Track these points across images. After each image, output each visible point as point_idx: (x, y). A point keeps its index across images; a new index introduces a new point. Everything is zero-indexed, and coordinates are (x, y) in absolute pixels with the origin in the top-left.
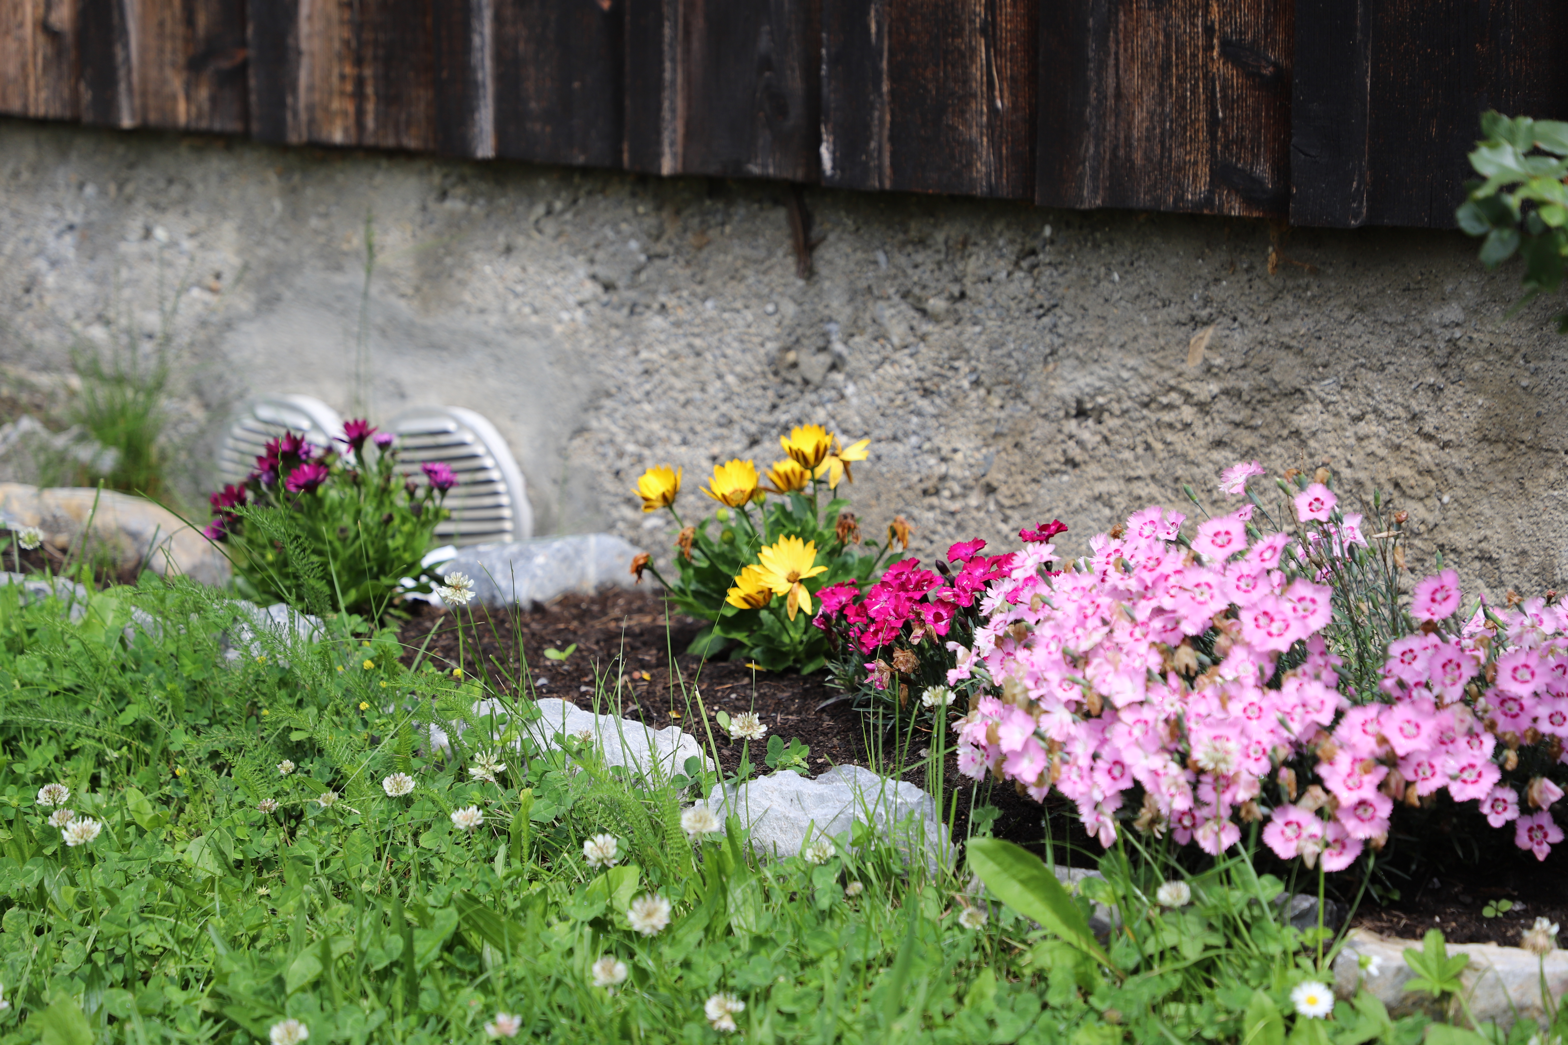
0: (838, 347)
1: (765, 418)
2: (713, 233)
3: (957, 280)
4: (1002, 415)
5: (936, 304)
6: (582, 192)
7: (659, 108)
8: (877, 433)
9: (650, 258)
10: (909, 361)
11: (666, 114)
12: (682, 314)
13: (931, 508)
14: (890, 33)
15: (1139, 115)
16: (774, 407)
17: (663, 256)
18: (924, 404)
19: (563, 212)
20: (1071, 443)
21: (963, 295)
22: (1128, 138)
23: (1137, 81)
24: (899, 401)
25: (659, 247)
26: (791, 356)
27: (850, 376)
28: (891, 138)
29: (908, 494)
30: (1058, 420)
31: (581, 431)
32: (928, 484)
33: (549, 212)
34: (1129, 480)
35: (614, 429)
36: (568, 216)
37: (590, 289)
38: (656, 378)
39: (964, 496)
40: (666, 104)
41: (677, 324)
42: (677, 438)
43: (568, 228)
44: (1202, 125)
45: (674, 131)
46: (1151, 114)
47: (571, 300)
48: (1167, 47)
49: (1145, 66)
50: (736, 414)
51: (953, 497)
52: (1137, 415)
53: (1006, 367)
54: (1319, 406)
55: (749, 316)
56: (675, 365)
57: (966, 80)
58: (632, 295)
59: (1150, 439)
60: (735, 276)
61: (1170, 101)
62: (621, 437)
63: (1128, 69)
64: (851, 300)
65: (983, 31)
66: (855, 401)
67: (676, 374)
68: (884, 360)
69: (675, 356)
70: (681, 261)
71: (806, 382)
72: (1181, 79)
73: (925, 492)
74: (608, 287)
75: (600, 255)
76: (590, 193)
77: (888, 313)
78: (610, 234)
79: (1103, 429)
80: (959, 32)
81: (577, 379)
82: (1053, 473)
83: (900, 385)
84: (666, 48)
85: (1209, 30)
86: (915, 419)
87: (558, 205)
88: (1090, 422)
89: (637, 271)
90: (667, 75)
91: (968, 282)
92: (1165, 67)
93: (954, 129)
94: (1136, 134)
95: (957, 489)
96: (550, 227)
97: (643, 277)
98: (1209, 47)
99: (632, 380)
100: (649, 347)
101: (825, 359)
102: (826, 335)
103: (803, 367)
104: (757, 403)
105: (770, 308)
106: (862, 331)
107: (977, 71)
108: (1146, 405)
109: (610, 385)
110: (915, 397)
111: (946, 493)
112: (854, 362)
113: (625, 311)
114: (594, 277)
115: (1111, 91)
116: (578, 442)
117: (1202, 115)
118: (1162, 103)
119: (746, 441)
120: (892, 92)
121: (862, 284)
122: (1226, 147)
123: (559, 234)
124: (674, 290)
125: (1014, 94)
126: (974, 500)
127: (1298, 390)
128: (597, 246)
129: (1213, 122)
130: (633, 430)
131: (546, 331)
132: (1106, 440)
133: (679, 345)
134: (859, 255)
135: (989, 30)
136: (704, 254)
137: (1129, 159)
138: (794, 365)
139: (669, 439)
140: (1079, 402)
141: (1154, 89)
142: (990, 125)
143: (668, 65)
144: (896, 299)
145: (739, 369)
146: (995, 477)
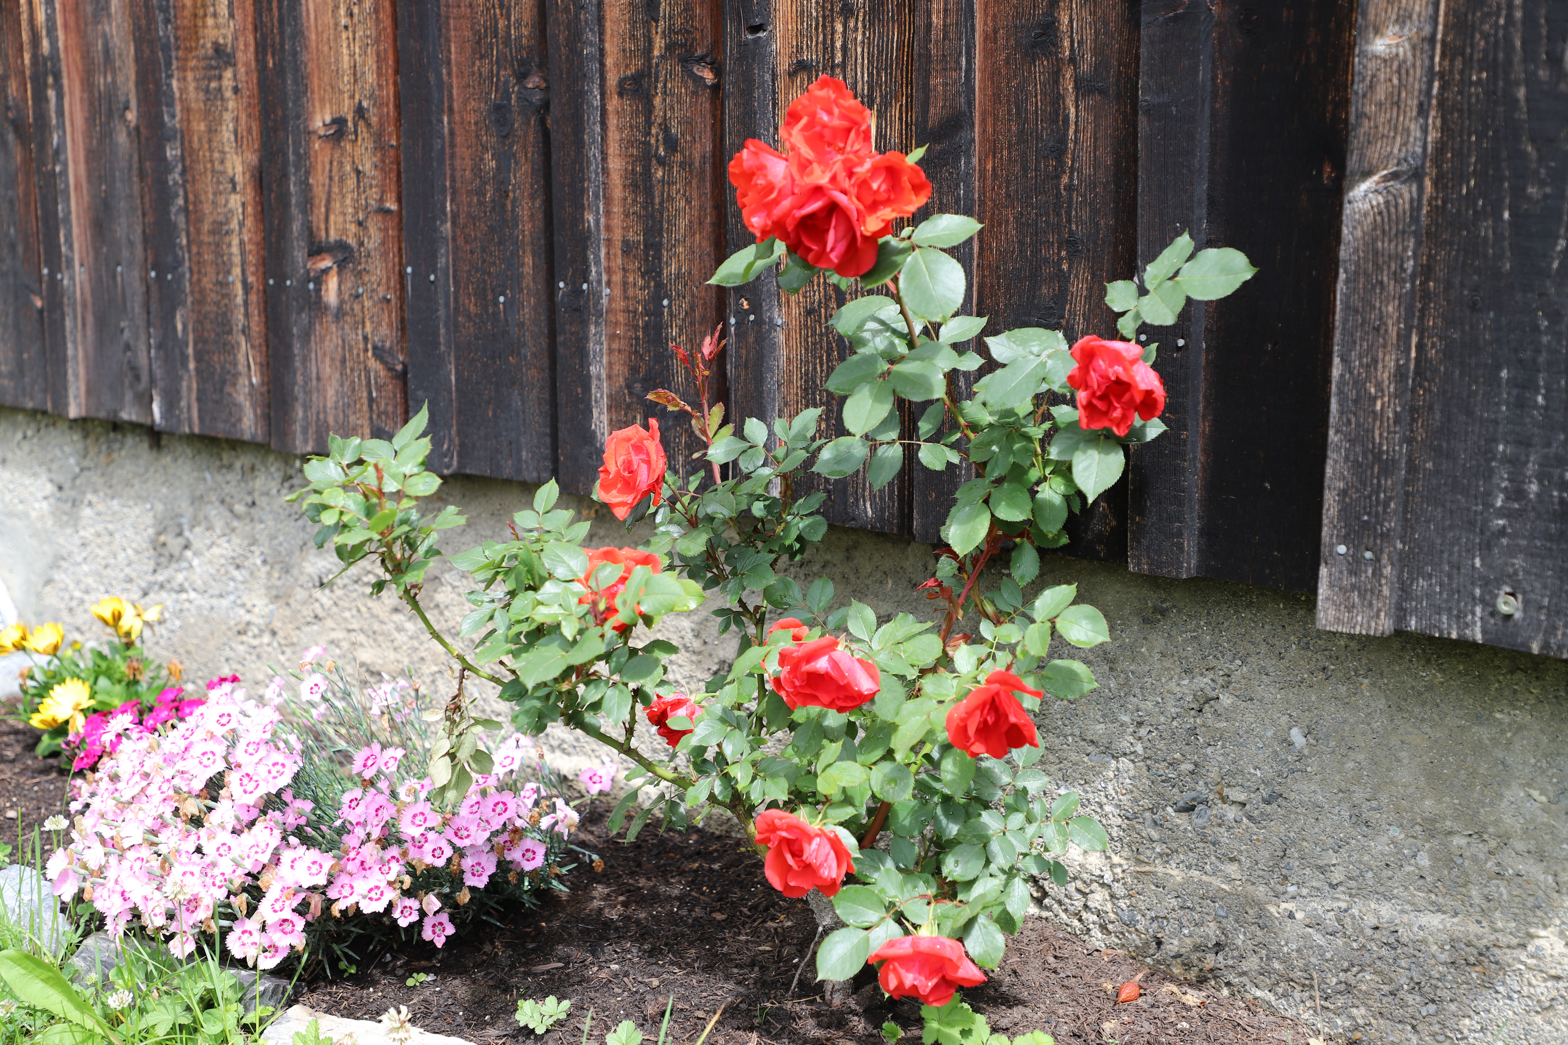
0: (187, 533)
1: (151, 578)
2: (115, 455)
3: (250, 493)
4: (279, 583)
5: (240, 508)
6: (42, 425)
7: (65, 374)
8: (211, 592)
9: (82, 470)
10: (226, 545)
11: (70, 377)
12: (101, 507)
13: (242, 643)
14: (194, 330)
15: (331, 393)
16: (155, 571)
17: (89, 469)
18: (236, 573)
19: (33, 437)
20: (317, 605)
21: (254, 503)
22: (325, 407)
23: (328, 370)
24: (223, 571)
25: (87, 463)
26: (162, 538)
27: (195, 554)
28: (199, 400)
29: (229, 633)
30: (308, 589)
31: (49, 582)
32: (240, 627)
33: (25, 437)
34: (349, 631)
35: (68, 581)
36: (35, 440)
37: (49, 488)
38: (89, 549)
39: (260, 636)
40: (70, 372)
41: (99, 514)
42: (102, 589)
43: (36, 448)
44: (365, 401)
45: (78, 388)
46: (337, 392)
47: (40, 495)
48: (344, 348)
49: (332, 359)
50: (134, 575)
51: (255, 637)
52: (351, 588)
53: (280, 553)
54: (449, 588)
55: (137, 510)
56: (99, 541)
57: (235, 365)
58: (73, 493)
59: (359, 605)
60: (128, 484)
61: (347, 384)
62: (72, 586)
63: (323, 362)
64: (192, 503)
65: (243, 332)
66: (198, 570)
67: (100, 547)
68: (213, 544)
69: (98, 535)
70: (99, 472)
71: (172, 556)
72: (352, 370)
73: (239, 633)
74: (60, 488)
75: (54, 467)
76: (47, 426)
77: (214, 512)
78: (58, 452)
79: (334, 596)
80: (230, 332)
81: (46, 548)
82: (309, 623)
83: (222, 561)
84: (68, 334)
85: (365, 338)
86: (232, 584)
87: (29, 433)
88: (327, 591)
89: (75, 478)
90: (70, 352)
91: (256, 495)
92: (343, 361)
93: (230, 395)
94: (329, 405)
95: (256, 631)
96: (26, 446)
97: (78, 482)
98: (366, 350)
99: (76, 550)
100: (84, 528)
101: (181, 541)
102: (180, 526)
103: (169, 546)
104: (145, 568)
105: (148, 506)
106: (199, 524)
107: (241, 358)
108: (356, 582)
109: (64, 552)
110: (231, 569)
111: (250, 634)
112: (197, 544)
113: (69, 504)
114: (51, 481)
115: (314, 375)
116: (48, 589)
117: (365, 394)
118: (342, 385)
119: (140, 593)
120: (197, 369)
121: (198, 493)
122: (379, 416)
123: (31, 452)
124: (95, 491)
125: (262, 374)
126: (266, 638)
127: (436, 578)
128: (52, 461)
129: (371, 400)
130: (78, 583)
131: (26, 515)
132: (336, 604)
133: (100, 528)
134: (195, 474)
135: (245, 331)
136: (110, 469)
137: (326, 421)
138: (164, 544)
139: (97, 590)
140: (320, 578)
141: (337, 375)
142: (250, 394)
143: (70, 345)
144: (217, 504)
145: (134, 545)
146: (277, 625)
